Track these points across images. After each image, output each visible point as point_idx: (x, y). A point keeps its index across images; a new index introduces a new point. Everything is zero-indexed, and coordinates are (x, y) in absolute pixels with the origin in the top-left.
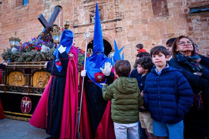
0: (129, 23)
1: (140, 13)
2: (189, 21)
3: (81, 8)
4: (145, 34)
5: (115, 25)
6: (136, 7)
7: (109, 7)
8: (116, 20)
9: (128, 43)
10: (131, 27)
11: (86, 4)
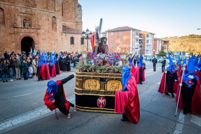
0: (43, 31)
1: (47, 28)
2: (62, 35)
3: (18, 15)
4: (48, 37)
5: (37, 31)
6: (46, 24)
7: (34, 21)
8: (38, 29)
9: (42, 41)
10: (44, 33)
11: (22, 15)
